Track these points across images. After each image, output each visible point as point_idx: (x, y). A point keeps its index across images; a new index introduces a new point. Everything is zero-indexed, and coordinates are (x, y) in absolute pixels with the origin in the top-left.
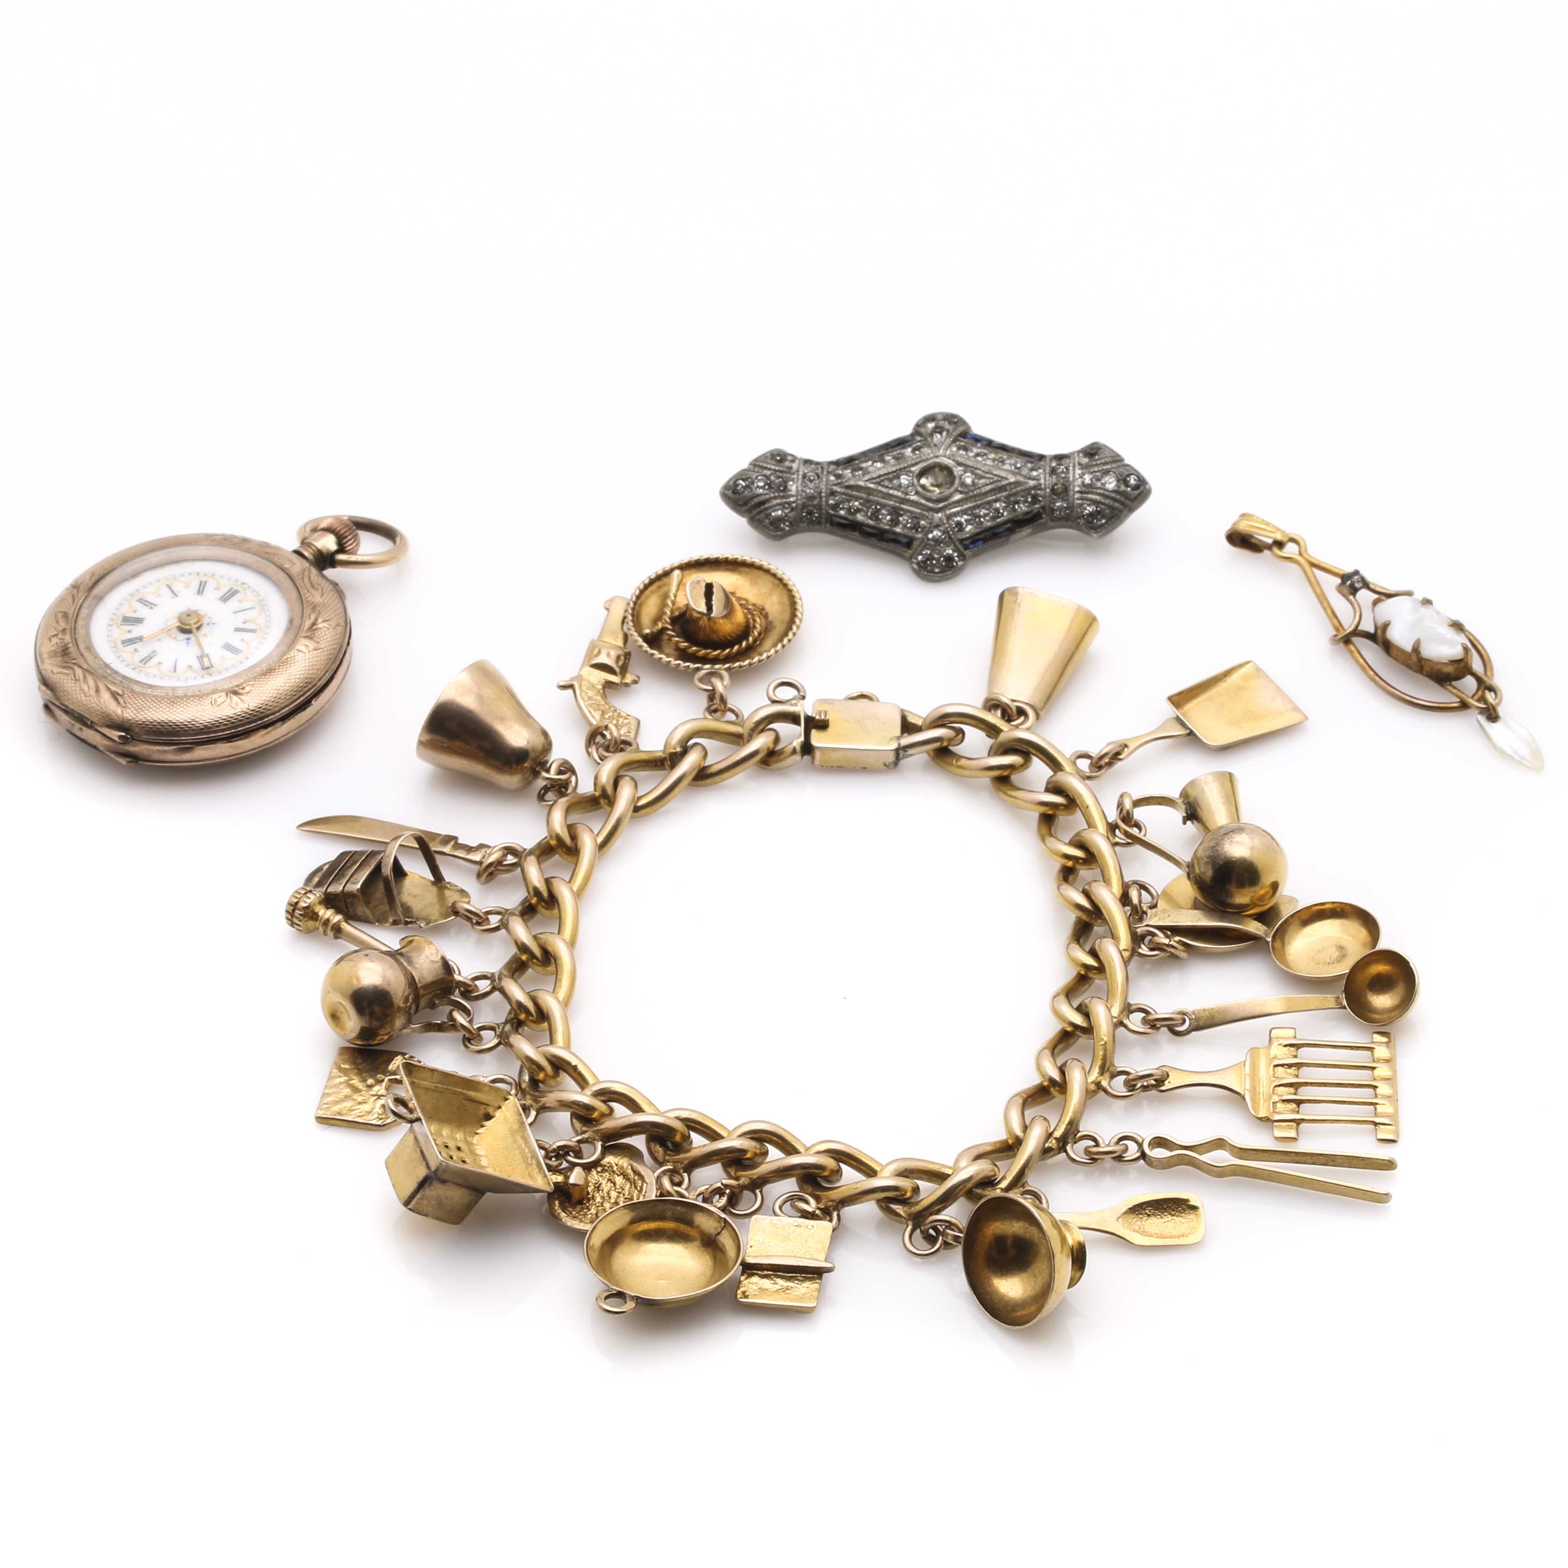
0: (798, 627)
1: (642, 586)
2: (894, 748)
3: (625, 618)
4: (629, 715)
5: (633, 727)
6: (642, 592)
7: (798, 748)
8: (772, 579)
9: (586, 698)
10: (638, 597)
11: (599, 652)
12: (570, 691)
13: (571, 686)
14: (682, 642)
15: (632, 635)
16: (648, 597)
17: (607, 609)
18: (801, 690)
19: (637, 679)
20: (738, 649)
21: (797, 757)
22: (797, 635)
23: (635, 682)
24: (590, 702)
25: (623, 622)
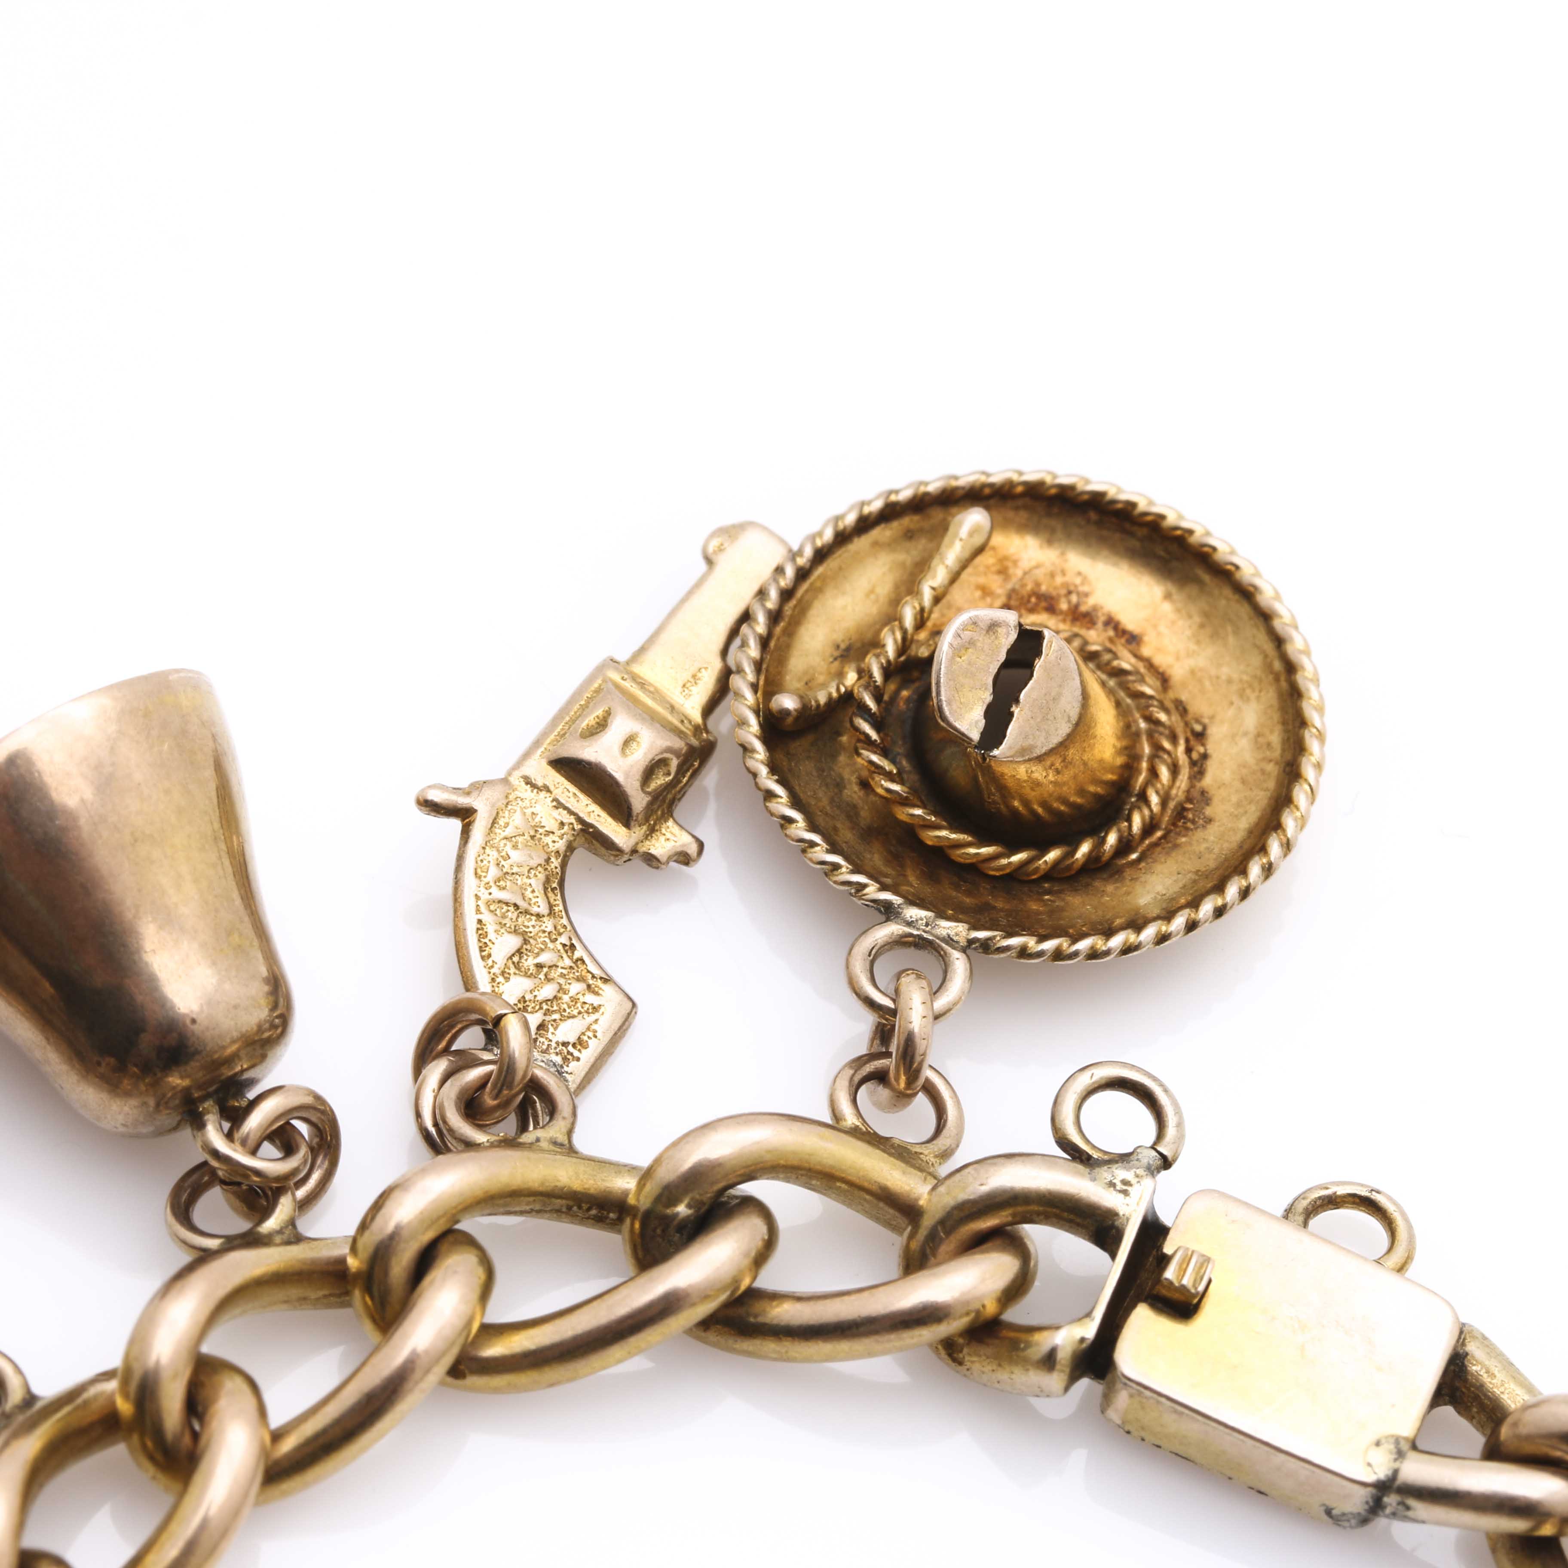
0: (1268, 870)
1: (851, 519)
2: (1370, 1478)
3: (746, 617)
4: (606, 980)
5: (605, 1023)
6: (842, 538)
7: (1064, 1356)
8: (1269, 647)
9: (493, 872)
10: (821, 555)
11: (602, 725)
12: (455, 825)
13: (465, 814)
14: (890, 777)
15: (738, 695)
16: (858, 559)
17: (709, 561)
18: (1171, 1131)
19: (693, 849)
20: (1057, 863)
21: (1055, 1380)
22: (1252, 897)
23: (684, 859)
24: (498, 894)
25: (734, 632)
